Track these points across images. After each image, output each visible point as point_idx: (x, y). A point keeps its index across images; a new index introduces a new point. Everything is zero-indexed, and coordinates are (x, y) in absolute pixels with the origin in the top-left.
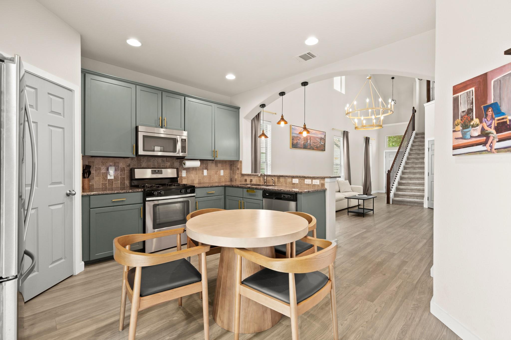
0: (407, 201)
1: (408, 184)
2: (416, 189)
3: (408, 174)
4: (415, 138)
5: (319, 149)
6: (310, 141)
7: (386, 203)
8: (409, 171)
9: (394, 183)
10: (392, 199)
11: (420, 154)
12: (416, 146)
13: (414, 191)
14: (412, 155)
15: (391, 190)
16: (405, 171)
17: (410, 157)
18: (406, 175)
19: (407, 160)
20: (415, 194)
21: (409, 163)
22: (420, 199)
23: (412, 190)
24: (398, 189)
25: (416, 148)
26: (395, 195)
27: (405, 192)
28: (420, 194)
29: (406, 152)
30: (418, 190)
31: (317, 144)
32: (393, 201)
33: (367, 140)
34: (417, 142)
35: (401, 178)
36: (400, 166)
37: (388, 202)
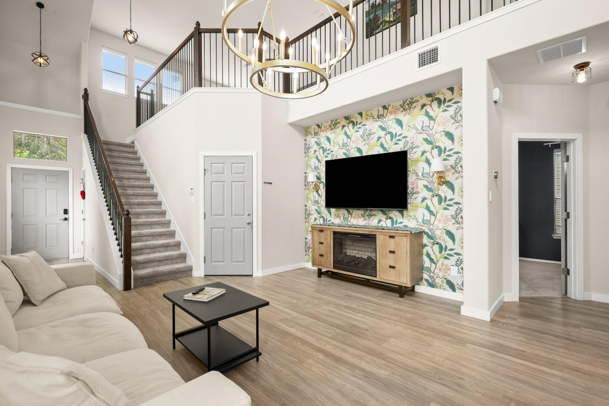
0: (163, 274)
20: (169, 256)
23: (154, 249)
32: (135, 279)
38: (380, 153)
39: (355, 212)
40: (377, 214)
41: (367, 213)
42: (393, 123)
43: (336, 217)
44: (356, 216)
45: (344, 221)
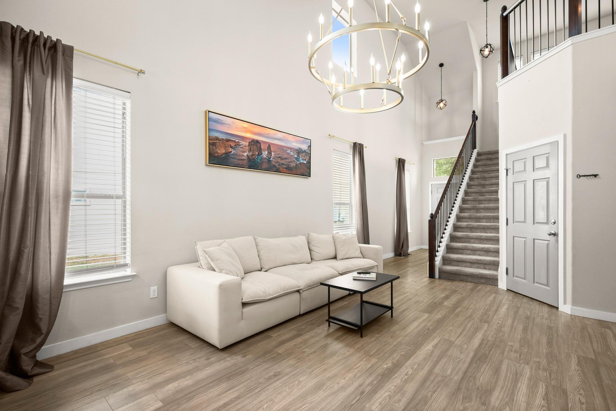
0: (466, 274)
1: (468, 239)
2: (483, 248)
3: (467, 220)
4: (477, 160)
5: (294, 172)
6: (270, 153)
7: (428, 276)
8: (469, 215)
9: (442, 238)
10: (439, 269)
11: (486, 186)
12: (478, 173)
13: (479, 252)
14: (473, 187)
15: (437, 251)
16: (462, 214)
17: (469, 190)
18: (464, 222)
19: (465, 196)
20: (480, 260)
21: (468, 200)
22: (489, 269)
23: (474, 251)
24: (449, 249)
25: (478, 175)
26: (446, 261)
27: (462, 254)
28: (491, 260)
29: (462, 182)
30: (485, 251)
31: (288, 161)
32: (441, 271)
33: (401, 163)
34: (480, 166)
35: (456, 228)
36: (453, 207)
37: (432, 275)
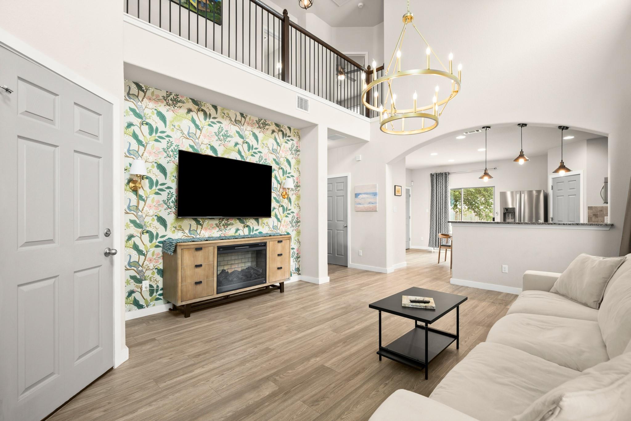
38: (237, 159)
39: (206, 222)
40: (234, 223)
41: (223, 222)
42: (250, 135)
43: (176, 231)
44: (209, 227)
45: (191, 234)
